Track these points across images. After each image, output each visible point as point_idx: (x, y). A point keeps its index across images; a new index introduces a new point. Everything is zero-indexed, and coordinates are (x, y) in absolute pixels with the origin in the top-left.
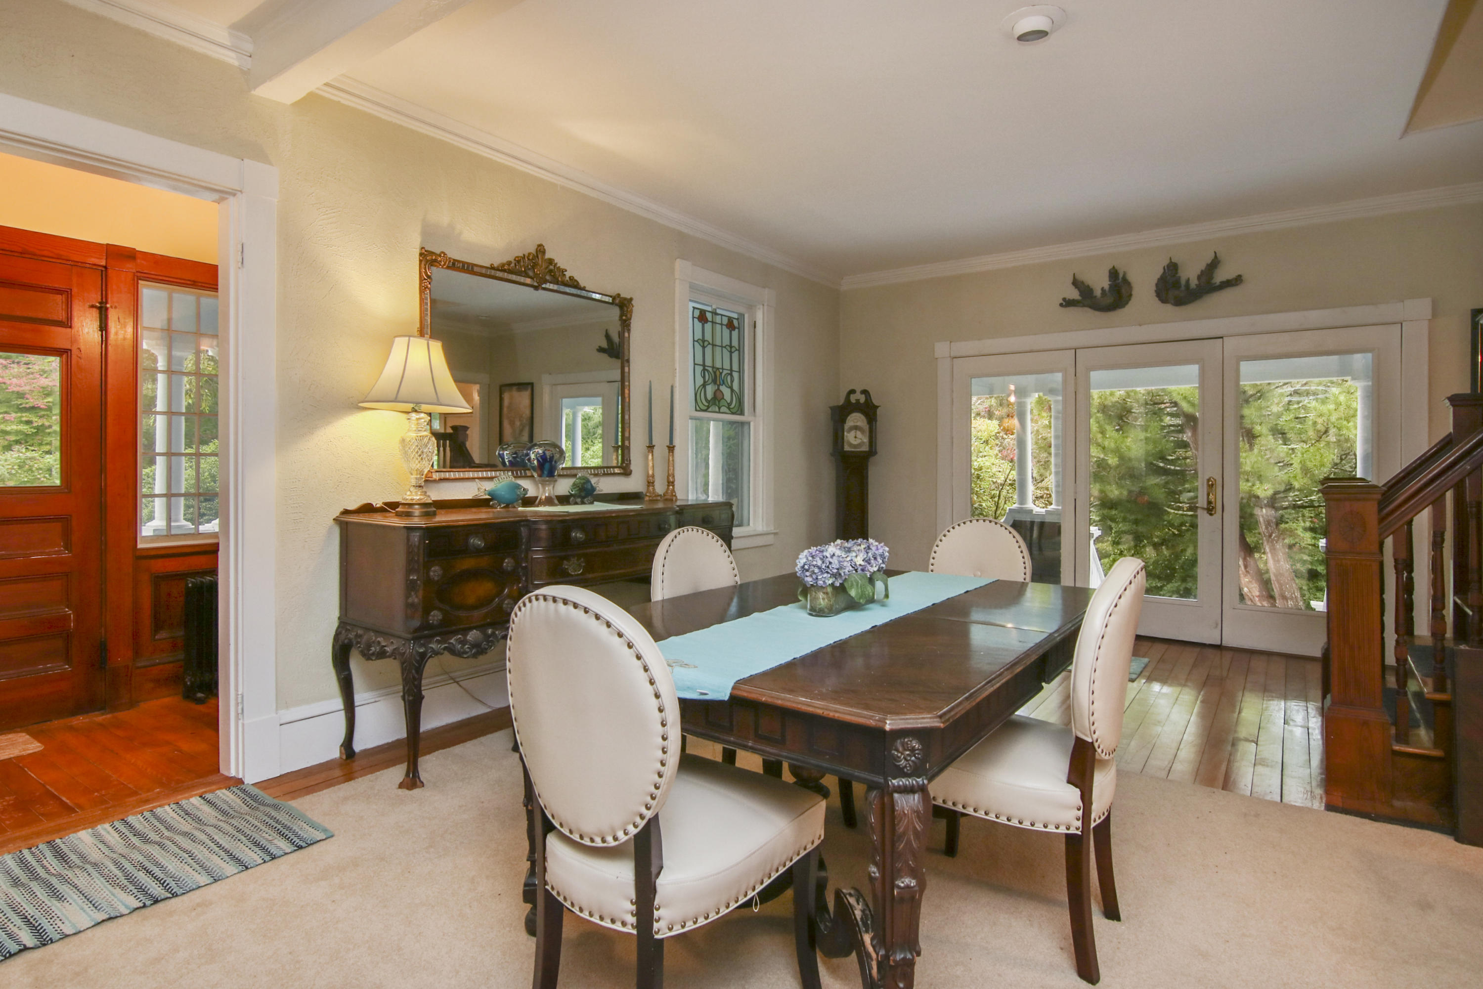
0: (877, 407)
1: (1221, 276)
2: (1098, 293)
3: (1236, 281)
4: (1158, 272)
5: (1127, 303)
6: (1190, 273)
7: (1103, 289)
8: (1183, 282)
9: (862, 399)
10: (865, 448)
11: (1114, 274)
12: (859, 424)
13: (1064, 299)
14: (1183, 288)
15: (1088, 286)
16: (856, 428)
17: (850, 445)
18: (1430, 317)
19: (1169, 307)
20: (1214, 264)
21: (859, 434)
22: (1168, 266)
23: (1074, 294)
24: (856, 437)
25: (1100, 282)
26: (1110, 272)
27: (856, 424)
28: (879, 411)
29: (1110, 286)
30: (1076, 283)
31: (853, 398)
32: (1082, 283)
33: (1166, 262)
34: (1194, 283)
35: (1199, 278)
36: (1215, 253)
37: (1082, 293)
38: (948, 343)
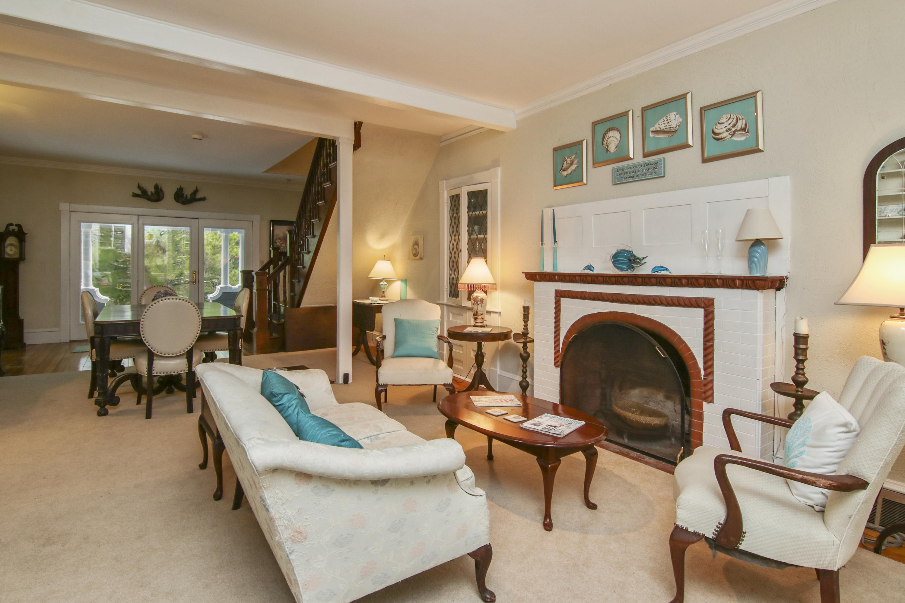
0: (26, 234)
1: (198, 196)
2: (149, 193)
3: (203, 199)
4: (176, 190)
5: (162, 200)
6: (188, 192)
7: (151, 192)
8: (185, 196)
9: (16, 228)
10: (17, 256)
11: (156, 187)
12: (13, 242)
13: (133, 193)
14: (185, 198)
15: (145, 190)
16: (11, 245)
17: (8, 254)
18: (260, 221)
19: (179, 205)
20: (196, 191)
21: (13, 248)
22: (179, 189)
23: (139, 192)
24: (11, 250)
25: (150, 189)
26: (155, 185)
27: (11, 243)
28: (27, 235)
29: (155, 191)
30: (139, 187)
31: (11, 228)
32: (143, 188)
33: (179, 187)
34: (189, 197)
35: (191, 195)
36: (197, 187)
37: (142, 192)
38: (69, 204)
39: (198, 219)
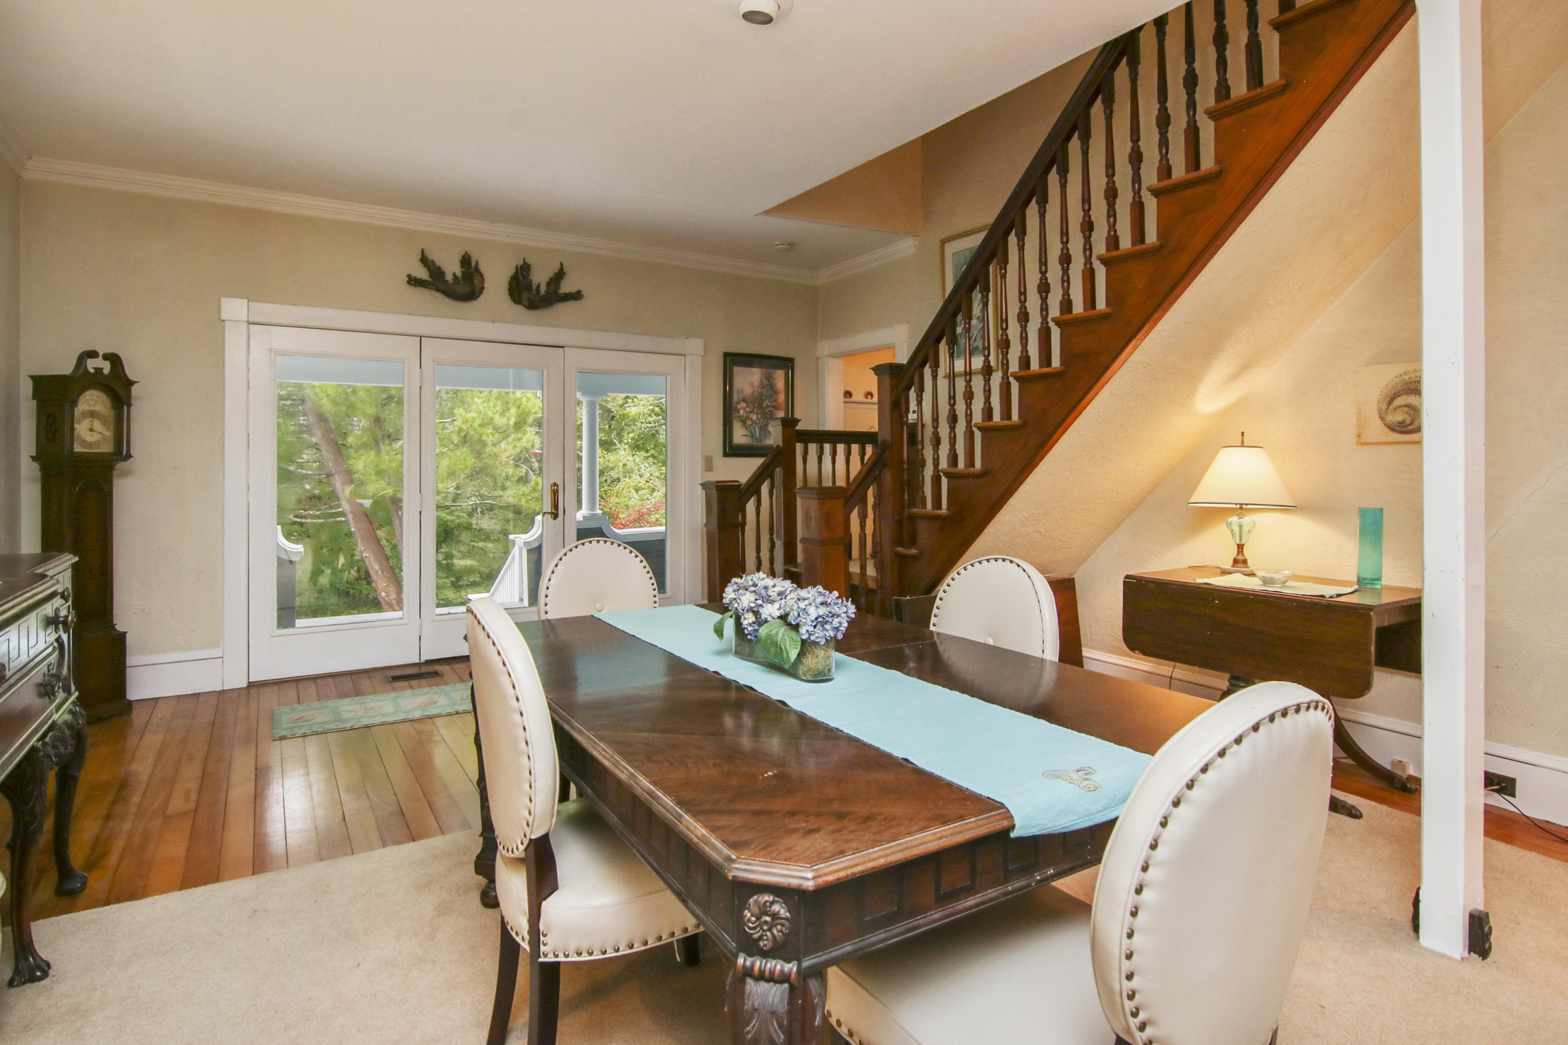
0: (132, 383)
1: (567, 287)
2: (449, 277)
3: (577, 296)
4: (510, 271)
5: (478, 296)
6: (540, 277)
7: (454, 274)
8: (534, 287)
9: (106, 367)
10: (107, 448)
11: (466, 260)
12: (98, 408)
13: (409, 276)
14: (534, 292)
15: (439, 268)
16: (92, 414)
17: (84, 443)
18: (703, 354)
20: (560, 275)
21: (97, 425)
22: (522, 267)
23: (422, 273)
24: (91, 430)
25: (452, 268)
26: (463, 257)
27: (92, 408)
28: (135, 390)
29: (462, 272)
30: (425, 260)
31: (92, 365)
32: (433, 262)
34: (543, 289)
35: (548, 284)
36: (561, 264)
37: (431, 274)
38: (246, 301)
39: (563, 347)
